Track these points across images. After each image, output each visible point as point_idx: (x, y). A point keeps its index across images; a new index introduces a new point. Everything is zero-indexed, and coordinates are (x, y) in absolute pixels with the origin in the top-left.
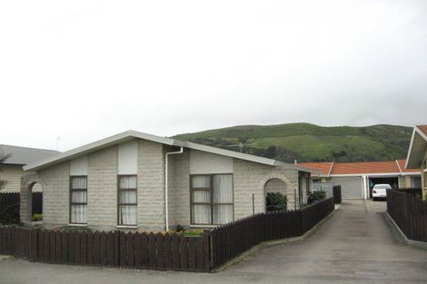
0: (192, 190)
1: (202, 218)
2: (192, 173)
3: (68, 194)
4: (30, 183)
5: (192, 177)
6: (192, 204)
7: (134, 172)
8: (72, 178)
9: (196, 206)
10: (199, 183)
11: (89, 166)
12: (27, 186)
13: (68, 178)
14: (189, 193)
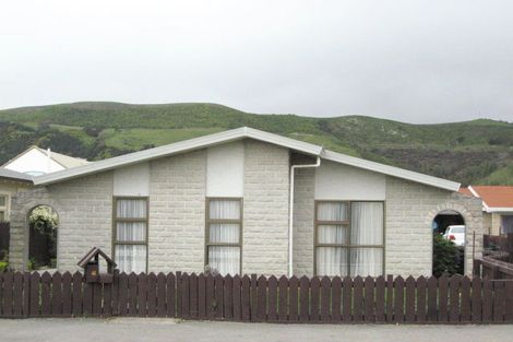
0: (318, 224)
1: (331, 267)
2: (317, 198)
3: (110, 226)
4: (31, 205)
5: (318, 203)
6: (317, 246)
7: (237, 194)
8: (117, 199)
9: (322, 250)
10: (328, 214)
11: (152, 181)
12: (23, 212)
13: (110, 201)
14: (312, 229)
